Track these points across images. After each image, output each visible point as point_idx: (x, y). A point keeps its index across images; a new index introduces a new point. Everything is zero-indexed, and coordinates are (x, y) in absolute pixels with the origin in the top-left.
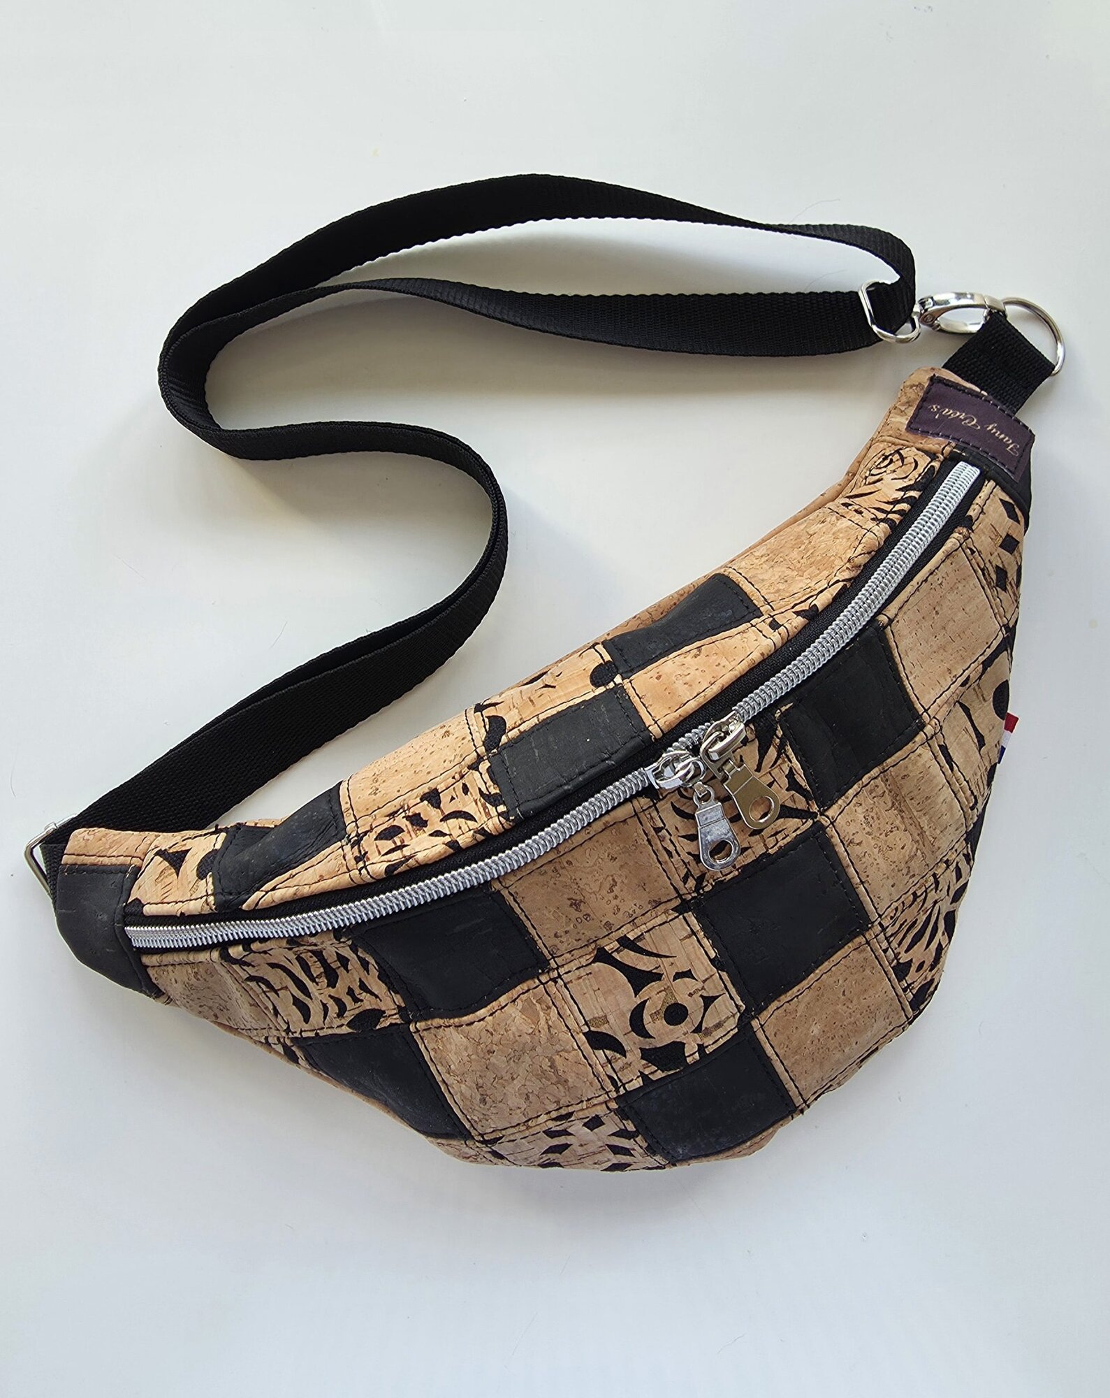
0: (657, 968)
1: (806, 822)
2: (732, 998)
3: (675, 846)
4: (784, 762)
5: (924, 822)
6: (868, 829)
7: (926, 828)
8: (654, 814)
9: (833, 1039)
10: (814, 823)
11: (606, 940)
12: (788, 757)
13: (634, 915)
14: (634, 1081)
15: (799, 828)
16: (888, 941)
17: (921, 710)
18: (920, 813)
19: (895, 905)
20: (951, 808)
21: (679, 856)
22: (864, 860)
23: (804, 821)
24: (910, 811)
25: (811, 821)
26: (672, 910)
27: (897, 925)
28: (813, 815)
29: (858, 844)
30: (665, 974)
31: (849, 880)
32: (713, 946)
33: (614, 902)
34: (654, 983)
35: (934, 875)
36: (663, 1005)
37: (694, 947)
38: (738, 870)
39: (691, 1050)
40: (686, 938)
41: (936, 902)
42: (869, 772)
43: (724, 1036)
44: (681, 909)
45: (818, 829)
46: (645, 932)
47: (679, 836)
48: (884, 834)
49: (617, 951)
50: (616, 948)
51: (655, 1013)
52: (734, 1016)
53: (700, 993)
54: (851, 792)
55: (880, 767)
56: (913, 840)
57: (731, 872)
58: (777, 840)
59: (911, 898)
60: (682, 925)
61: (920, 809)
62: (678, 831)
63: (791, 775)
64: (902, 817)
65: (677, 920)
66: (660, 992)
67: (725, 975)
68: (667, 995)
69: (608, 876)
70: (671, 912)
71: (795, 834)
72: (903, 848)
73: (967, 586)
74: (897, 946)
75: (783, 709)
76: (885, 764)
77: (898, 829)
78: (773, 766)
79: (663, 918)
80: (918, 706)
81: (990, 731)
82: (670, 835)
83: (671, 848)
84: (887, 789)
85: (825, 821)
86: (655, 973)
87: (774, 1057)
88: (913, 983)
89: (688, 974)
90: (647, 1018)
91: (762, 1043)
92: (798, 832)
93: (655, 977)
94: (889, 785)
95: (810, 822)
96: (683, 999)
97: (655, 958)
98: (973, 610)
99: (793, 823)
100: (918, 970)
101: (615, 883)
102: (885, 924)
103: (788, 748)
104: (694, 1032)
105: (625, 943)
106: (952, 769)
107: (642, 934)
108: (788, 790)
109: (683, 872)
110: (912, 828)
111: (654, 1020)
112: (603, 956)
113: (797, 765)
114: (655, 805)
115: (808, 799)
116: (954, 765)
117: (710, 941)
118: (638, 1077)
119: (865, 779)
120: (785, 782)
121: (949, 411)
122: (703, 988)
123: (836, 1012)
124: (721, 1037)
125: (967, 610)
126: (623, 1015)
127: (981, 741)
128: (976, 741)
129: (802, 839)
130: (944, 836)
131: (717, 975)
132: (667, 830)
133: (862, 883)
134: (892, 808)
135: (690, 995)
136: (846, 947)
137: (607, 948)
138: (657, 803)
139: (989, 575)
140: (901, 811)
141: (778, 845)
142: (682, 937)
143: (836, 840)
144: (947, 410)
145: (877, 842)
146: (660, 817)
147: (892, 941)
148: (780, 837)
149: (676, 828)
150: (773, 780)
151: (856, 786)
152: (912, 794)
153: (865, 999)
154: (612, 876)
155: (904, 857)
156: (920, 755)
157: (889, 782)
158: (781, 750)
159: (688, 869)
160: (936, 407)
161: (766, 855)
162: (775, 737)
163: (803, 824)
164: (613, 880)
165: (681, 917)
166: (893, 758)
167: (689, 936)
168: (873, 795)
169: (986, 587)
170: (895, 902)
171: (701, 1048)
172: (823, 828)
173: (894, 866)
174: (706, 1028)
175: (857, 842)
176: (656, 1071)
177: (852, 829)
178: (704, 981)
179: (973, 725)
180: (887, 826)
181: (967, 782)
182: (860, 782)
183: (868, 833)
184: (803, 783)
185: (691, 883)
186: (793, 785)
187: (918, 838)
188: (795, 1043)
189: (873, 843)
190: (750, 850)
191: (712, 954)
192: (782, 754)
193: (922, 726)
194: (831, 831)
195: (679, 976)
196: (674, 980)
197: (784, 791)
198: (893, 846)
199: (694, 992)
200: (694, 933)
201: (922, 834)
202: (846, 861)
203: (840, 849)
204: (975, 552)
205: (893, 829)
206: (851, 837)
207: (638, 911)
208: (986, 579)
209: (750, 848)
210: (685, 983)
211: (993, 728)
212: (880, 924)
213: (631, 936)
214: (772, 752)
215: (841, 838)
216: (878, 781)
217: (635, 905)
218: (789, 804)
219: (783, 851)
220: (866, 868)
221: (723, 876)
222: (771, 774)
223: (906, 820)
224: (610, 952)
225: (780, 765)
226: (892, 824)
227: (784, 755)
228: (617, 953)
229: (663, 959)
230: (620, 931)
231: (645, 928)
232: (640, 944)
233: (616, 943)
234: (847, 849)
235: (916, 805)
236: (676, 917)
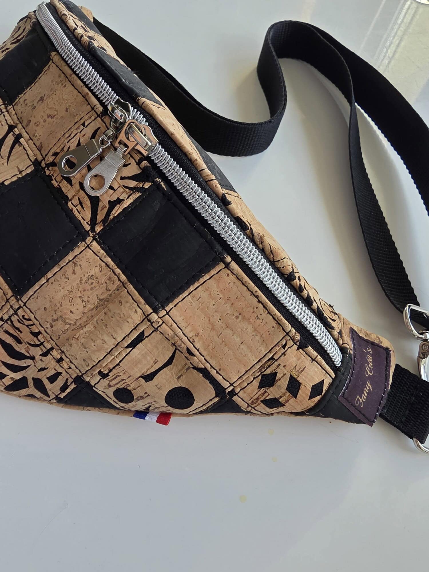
1: (88, 224)
3: (73, 138)
4: (127, 194)
5: (89, 328)
6: (84, 279)
7: (85, 329)
8: (93, 118)
10: (88, 232)
11: (20, 127)
12: (131, 195)
13: (34, 137)
15: (84, 220)
16: (8, 320)
17: (168, 309)
18: (95, 324)
19: (32, 317)
20: (99, 350)
21: (68, 143)
22: (63, 277)
23: (89, 223)
24: (97, 315)
25: (89, 229)
26: (36, 158)
27: (18, 325)
28: (93, 229)
29: (74, 270)
31: (49, 269)
32: (11, 183)
33: (42, 121)
35: (52, 349)
37: (12, 173)
38: (59, 185)
40: (18, 168)
41: (33, 358)
42: (123, 273)
44: (36, 163)
45: (83, 235)
46: (23, 147)
47: (79, 138)
48: (80, 295)
50: (15, 133)
54: (109, 260)
55: (127, 281)
56: (76, 320)
57: (57, 182)
58: (77, 206)
59: (37, 331)
60: (26, 165)
61: (98, 322)
62: (83, 137)
63: (119, 201)
64: (93, 309)
65: (30, 161)
69: (57, 111)
71: (80, 218)
72: (71, 312)
73: (259, 344)
74: (4, 329)
75: (162, 184)
76: (129, 283)
77: (84, 307)
78: (125, 186)
79: (31, 154)
80: (171, 305)
81: (156, 386)
82: (80, 133)
83: (72, 135)
84: (112, 293)
85: (89, 240)
92: (82, 221)
94: (115, 293)
95: (88, 228)
97: (7, 155)
98: (243, 352)
99: (88, 215)
101: (52, 117)
102: (20, 312)
103: (137, 195)
105: (18, 138)
106: (127, 347)
107: (23, 145)
108: (109, 201)
109: (58, 151)
110: (85, 319)
112: (11, 128)
113: (126, 204)
114: (98, 116)
115: (104, 221)
116: (132, 348)
119: (118, 271)
120: (114, 198)
121: (371, 359)
125: (242, 346)
127: (148, 378)
128: (149, 372)
129: (78, 225)
130: (80, 348)
132: (83, 129)
133: (48, 281)
134: (99, 299)
136: (5, 284)
137: (16, 129)
138: (100, 117)
139: (269, 366)
140: (97, 307)
141: (74, 207)
142: (18, 166)
143: (77, 251)
144: (371, 358)
145: (75, 289)
146: (92, 122)
147: (7, 323)
149: (84, 135)
150: (116, 189)
151: (113, 263)
152: (109, 313)
154: (57, 114)
155: (65, 314)
156: (136, 311)
157: (116, 292)
158: (134, 189)
159: (60, 152)
160: (370, 351)
161: (67, 199)
162: (143, 183)
163: (87, 223)
164: (55, 115)
165: (31, 163)
166: (133, 289)
167: (19, 170)
168: (108, 282)
169: (260, 364)
170: (35, 317)
172: (84, 240)
173: (58, 305)
175: (75, 270)
177: (84, 264)
179: (160, 369)
180: (86, 298)
181: (118, 364)
182: (116, 267)
183: (81, 279)
184: (114, 213)
185: (51, 159)
186: (113, 204)
187: (78, 324)
189: (75, 284)
190: (69, 186)
191: (6, 183)
192: (133, 191)
193: (156, 311)
194: (82, 246)
197: (108, 199)
198: (72, 303)
200: (21, 172)
201: (81, 327)
202: (62, 263)
203: (70, 257)
204: (284, 349)
205: (84, 303)
206: (78, 264)
207: (36, 138)
208: (266, 363)
211: (159, 388)
212: (19, 308)
213: (22, 140)
214: (133, 184)
215: (78, 256)
216: (117, 283)
217: (40, 135)
218: (101, 205)
219: (69, 214)
220: (58, 281)
221: (55, 178)
222: (119, 187)
223: (91, 312)
224: (14, 131)
225: (125, 191)
226: (88, 301)
227: (132, 192)
228: (13, 135)
229: (7, 159)
230: (25, 133)
231: (26, 146)
232: (17, 146)
233: (18, 133)
234: (71, 262)
235: (101, 318)
236: (31, 161)
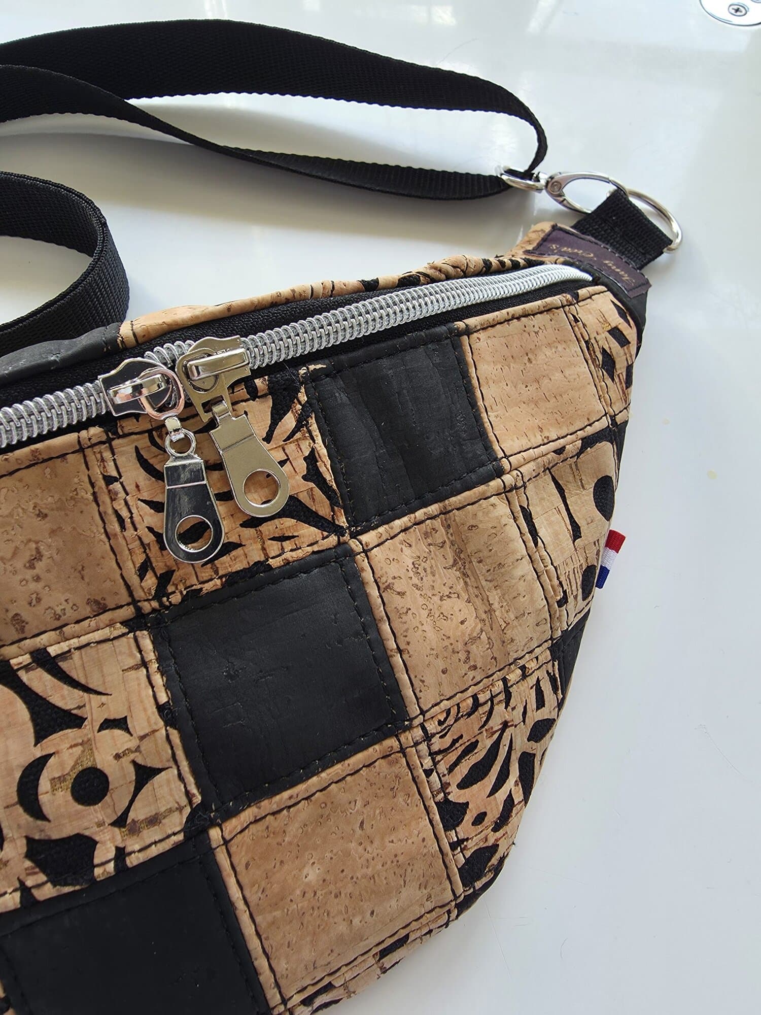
0: (79, 707)
1: (327, 537)
2: (181, 777)
3: (131, 513)
4: (305, 438)
5: (494, 597)
6: (415, 580)
7: (496, 606)
8: (107, 455)
9: (336, 896)
10: (339, 543)
11: (13, 649)
12: (310, 432)
13: (63, 618)
14: (7, 896)
15: (317, 542)
16: (433, 760)
17: (500, 454)
18: (491, 585)
19: (445, 704)
20: (531, 591)
21: (136, 530)
22: (405, 618)
23: (326, 534)
24: (477, 579)
25: (336, 538)
26: (121, 623)
27: (448, 740)
28: (339, 531)
29: (399, 593)
30: (89, 718)
31: (381, 642)
32: (167, 687)
33: (33, 586)
34: (70, 731)
35: (505, 680)
36: (73, 768)
37: (139, 685)
38: (221, 578)
39: (104, 853)
40: (131, 668)
41: (505, 725)
42: (426, 507)
43: (161, 841)
44: (134, 624)
45: (343, 555)
46: (75, 649)
47: (139, 499)
48: (437, 596)
49: (27, 668)
50: (25, 663)
51: (59, 777)
52: (180, 809)
53: (132, 756)
54: (398, 524)
55: (441, 504)
56: (477, 617)
57: (211, 580)
58: (283, 548)
59: (470, 701)
60: (130, 648)
61: (489, 578)
62: (139, 490)
63: (312, 459)
64: (466, 583)
65: (124, 639)
66: (76, 745)
67: (175, 735)
68: (83, 752)
69: (30, 540)
70: (118, 625)
71: (310, 549)
72: (462, 623)
73: (567, 350)
74: (446, 772)
75: (312, 367)
76: (447, 502)
78: (289, 438)
79: (105, 633)
80: (496, 447)
81: (588, 524)
82: (127, 494)
83: (124, 513)
84: (449, 538)
85: (354, 544)
86: (75, 715)
87: (240, 905)
88: (467, 839)
89: (121, 724)
90: (44, 784)
91: (224, 874)
92: (316, 548)
93: (74, 720)
94: (451, 534)
95: (333, 540)
96: (104, 760)
97: (81, 693)
98: (574, 377)
99: (308, 532)
100: (475, 823)
101: (39, 556)
102: (432, 727)
103: (312, 421)
104: (113, 824)
105: (42, 659)
106: (536, 544)
107: (69, 651)
108: (305, 478)
109: (140, 559)
110: (478, 602)
111: (54, 789)
112: (3, 674)
113: (321, 448)
114: (109, 441)
115: (333, 503)
116: (539, 539)
117: (165, 679)
118: (14, 891)
119: (420, 514)
120: (302, 466)
121: (568, 249)
122: (138, 749)
123: (347, 854)
124: (155, 843)
125: (567, 373)
126: (10, 772)
127: (576, 532)
128: (570, 528)
129: (321, 559)
130: (520, 625)
131: (164, 732)
132: (122, 484)
133: (400, 651)
134: (453, 566)
135: (117, 757)
136: (371, 749)
137: (13, 662)
138: (114, 439)
139: (594, 352)
140: (465, 575)
141: (284, 556)
142: (126, 668)
143: (368, 576)
144: (566, 247)
145: (427, 603)
146: (114, 461)
147: (439, 761)
148: (288, 545)
149: (137, 486)
150: (286, 458)
151: (405, 519)
152: (481, 555)
153: (392, 842)
154: (37, 543)
155: (463, 634)
156: (493, 505)
157: (451, 531)
158: (301, 423)
159: (147, 555)
160: (556, 246)
161: (263, 566)
162: (296, 401)
163: (323, 538)
164: (37, 549)
165: (131, 635)
166: (459, 497)
167: (136, 668)
168: (429, 541)
169: (590, 362)
170: (447, 700)
171: (121, 853)
172: (352, 554)
173: (447, 643)
174: (133, 820)
175: (398, 590)
176: (44, 884)
177: (392, 571)
178: (142, 738)
179: (568, 509)
180: (444, 588)
181: (555, 568)
182: (412, 516)
183: (416, 586)
184: (329, 477)
185: (150, 581)
186: (313, 474)
187: (484, 616)
188: (276, 888)
189: (421, 601)
190: (239, 551)
191: (163, 698)
192: (302, 426)
193: (500, 473)
194: (361, 562)
195: (108, 724)
196: (99, 731)
197: (299, 478)
198: (449, 616)
199: (124, 754)
200: (144, 664)
201: (490, 611)
202: (380, 612)
203: (373, 592)
204: (579, 321)
205: (452, 596)
206: (390, 580)
207: (69, 612)
208: (590, 354)
209: (240, 545)
210: (113, 737)
211: (592, 522)
212: (424, 729)
213: (53, 651)
214: (289, 421)
215: (376, 577)
216: (437, 523)
217: (66, 601)
218: (304, 498)
219: (292, 570)
220: (407, 630)
221: (200, 584)
222: (284, 450)
223: (470, 588)
224: (16, 668)
225: (297, 440)
226: (451, 588)
227: (305, 429)
228: (27, 672)
229: (91, 695)
230: (38, 639)
231: (75, 642)
232: (63, 665)
233: (28, 656)
234: (383, 595)
235: (484, 571)
236: (123, 635)
